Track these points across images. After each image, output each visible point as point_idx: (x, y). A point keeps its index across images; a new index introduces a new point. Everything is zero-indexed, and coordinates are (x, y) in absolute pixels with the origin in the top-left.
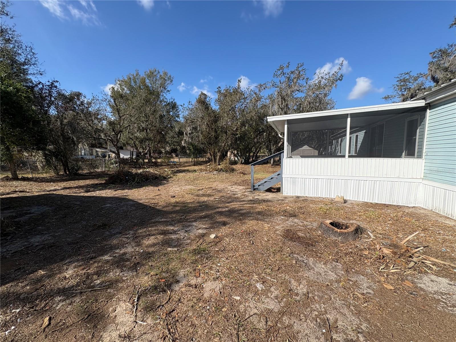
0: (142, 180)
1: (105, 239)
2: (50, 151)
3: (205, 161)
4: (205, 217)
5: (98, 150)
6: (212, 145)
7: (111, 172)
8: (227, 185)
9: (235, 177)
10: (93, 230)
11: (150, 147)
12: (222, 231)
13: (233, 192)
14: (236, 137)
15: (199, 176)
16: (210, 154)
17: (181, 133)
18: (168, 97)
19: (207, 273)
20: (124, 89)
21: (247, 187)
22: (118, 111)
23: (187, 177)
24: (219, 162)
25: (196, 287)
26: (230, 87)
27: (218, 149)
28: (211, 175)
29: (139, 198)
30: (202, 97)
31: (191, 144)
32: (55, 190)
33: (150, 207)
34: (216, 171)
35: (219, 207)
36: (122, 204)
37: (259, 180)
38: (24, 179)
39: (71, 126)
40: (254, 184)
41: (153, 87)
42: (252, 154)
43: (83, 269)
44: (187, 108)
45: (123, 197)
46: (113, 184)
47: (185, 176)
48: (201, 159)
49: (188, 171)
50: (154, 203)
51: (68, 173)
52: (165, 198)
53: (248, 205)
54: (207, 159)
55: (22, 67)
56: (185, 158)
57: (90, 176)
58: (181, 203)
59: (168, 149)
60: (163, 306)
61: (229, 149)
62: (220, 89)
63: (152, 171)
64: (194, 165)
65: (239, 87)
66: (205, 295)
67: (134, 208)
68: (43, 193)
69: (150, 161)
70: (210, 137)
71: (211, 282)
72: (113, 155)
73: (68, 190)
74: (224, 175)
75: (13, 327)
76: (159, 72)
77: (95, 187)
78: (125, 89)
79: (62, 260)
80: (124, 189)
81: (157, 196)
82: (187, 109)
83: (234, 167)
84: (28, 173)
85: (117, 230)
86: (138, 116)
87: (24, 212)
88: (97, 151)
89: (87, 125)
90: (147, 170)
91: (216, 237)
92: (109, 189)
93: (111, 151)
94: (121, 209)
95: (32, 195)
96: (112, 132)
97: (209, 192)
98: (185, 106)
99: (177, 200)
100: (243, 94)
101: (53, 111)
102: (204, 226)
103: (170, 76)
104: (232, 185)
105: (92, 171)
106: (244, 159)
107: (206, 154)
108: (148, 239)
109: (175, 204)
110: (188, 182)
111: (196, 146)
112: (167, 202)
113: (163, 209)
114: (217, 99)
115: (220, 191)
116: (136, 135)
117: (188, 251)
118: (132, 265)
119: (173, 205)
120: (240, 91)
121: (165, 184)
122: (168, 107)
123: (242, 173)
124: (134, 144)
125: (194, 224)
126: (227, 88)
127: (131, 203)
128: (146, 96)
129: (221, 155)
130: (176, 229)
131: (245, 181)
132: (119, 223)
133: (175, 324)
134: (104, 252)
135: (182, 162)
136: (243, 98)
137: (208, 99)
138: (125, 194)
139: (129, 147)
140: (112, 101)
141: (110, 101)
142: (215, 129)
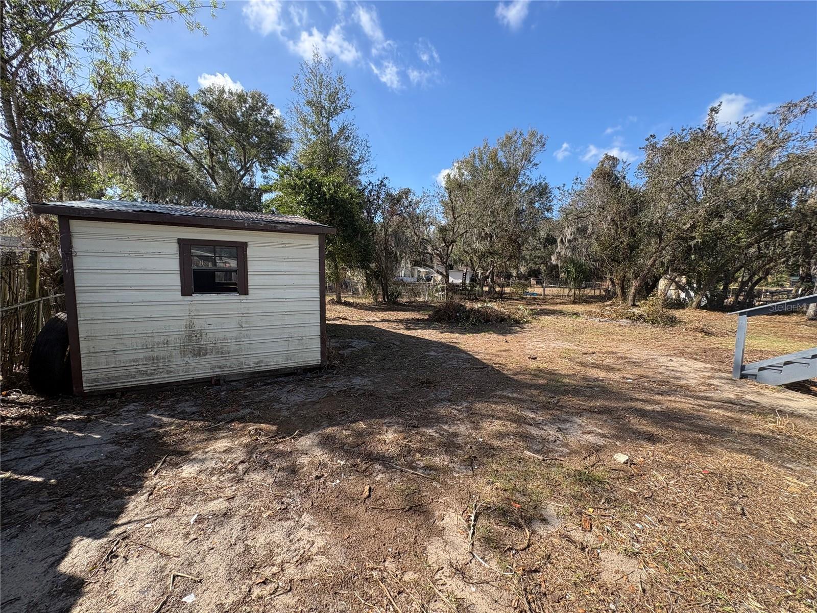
0: (480, 321)
1: (429, 403)
2: (372, 270)
3: (597, 296)
4: (603, 411)
5: (420, 269)
6: (619, 263)
7: (435, 303)
8: (655, 354)
9: (677, 338)
10: (415, 386)
11: (494, 267)
12: (645, 453)
13: (673, 373)
14: (690, 246)
15: (585, 325)
16: (612, 282)
17: (551, 241)
18: (532, 176)
19: (608, 531)
20: (463, 175)
21: (717, 367)
22: (453, 209)
23: (559, 325)
24: (634, 300)
25: (583, 549)
26: (683, 130)
27: (633, 273)
28: (613, 326)
29: (476, 350)
30: (607, 165)
31: (572, 261)
32: (374, 322)
33: (493, 368)
34: (627, 318)
35: (637, 400)
36: (451, 356)
37: (762, 354)
38: (347, 304)
39: (395, 236)
40: (742, 362)
41: (508, 163)
42: (733, 286)
43: (404, 438)
44: (570, 191)
45: (452, 344)
46: (438, 321)
47: (556, 323)
48: (589, 292)
49: (561, 313)
50: (500, 364)
51: (386, 300)
52: (518, 358)
53: (721, 412)
54: (602, 291)
55: (356, 167)
56: (556, 287)
57: (409, 306)
58: (548, 373)
59: (523, 269)
60: (517, 551)
61: (666, 272)
62: (655, 140)
63: (496, 307)
64: (574, 303)
65: (711, 124)
66: (603, 575)
67: (468, 365)
68: (363, 324)
69: (492, 290)
70: (616, 247)
71: (618, 554)
72: (440, 277)
73: (386, 324)
74: (649, 330)
75: (338, 481)
76: (521, 134)
77: (417, 323)
78: (466, 173)
79: (382, 417)
80: (453, 332)
81: (504, 351)
82: (570, 194)
83: (677, 313)
84: (349, 296)
85: (444, 395)
86: (481, 216)
87: (347, 344)
88: (419, 272)
89: (413, 233)
90: (489, 305)
91: (631, 462)
92: (434, 328)
93: (438, 272)
94: (450, 363)
95: (353, 324)
96: (442, 243)
97: (608, 361)
98: (566, 189)
99: (541, 366)
100: (724, 140)
101: (378, 219)
102: (600, 431)
103: (541, 137)
104: (671, 356)
105: (413, 299)
106: (706, 296)
107: (601, 281)
108: (491, 422)
109: (537, 372)
110: (561, 334)
111: (581, 266)
112: (521, 365)
113: (515, 377)
114: (644, 163)
115: (636, 364)
116: (474, 246)
117: (565, 469)
118: (466, 457)
119: (533, 372)
120: (712, 134)
121: (517, 332)
122: (532, 195)
123: (702, 331)
124: (471, 260)
125: (578, 420)
126: (673, 135)
127: (464, 355)
128: (496, 181)
129: (640, 285)
130: (539, 419)
131: (712, 350)
132: (448, 384)
133: (540, 599)
134: (428, 421)
135: (548, 295)
136: (722, 151)
137: (619, 168)
138: (454, 340)
139: (461, 267)
140: (447, 195)
141: (443, 196)
142: (632, 230)
